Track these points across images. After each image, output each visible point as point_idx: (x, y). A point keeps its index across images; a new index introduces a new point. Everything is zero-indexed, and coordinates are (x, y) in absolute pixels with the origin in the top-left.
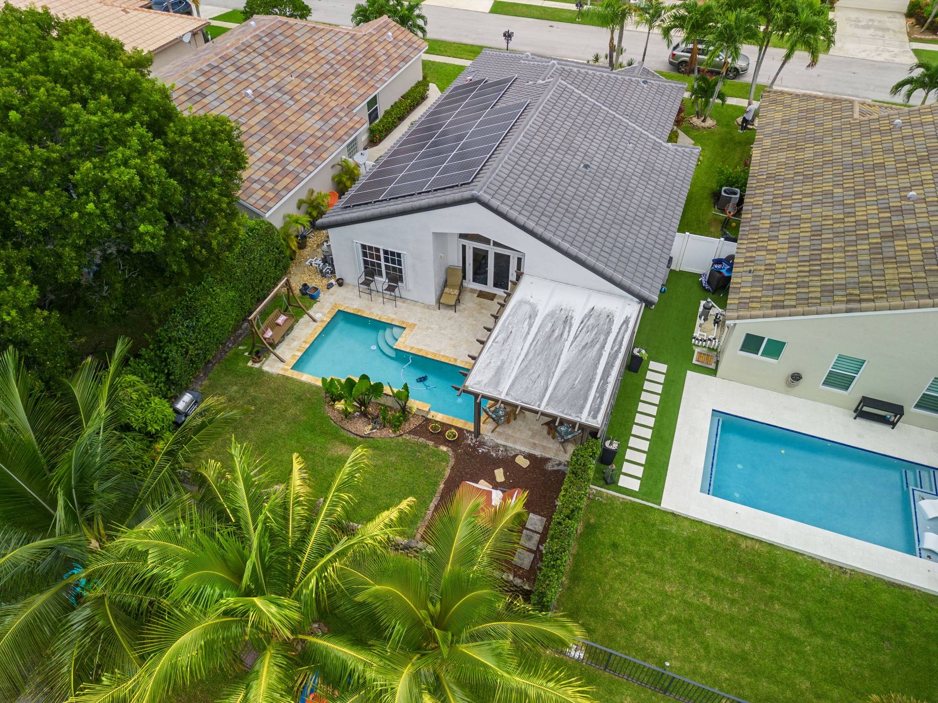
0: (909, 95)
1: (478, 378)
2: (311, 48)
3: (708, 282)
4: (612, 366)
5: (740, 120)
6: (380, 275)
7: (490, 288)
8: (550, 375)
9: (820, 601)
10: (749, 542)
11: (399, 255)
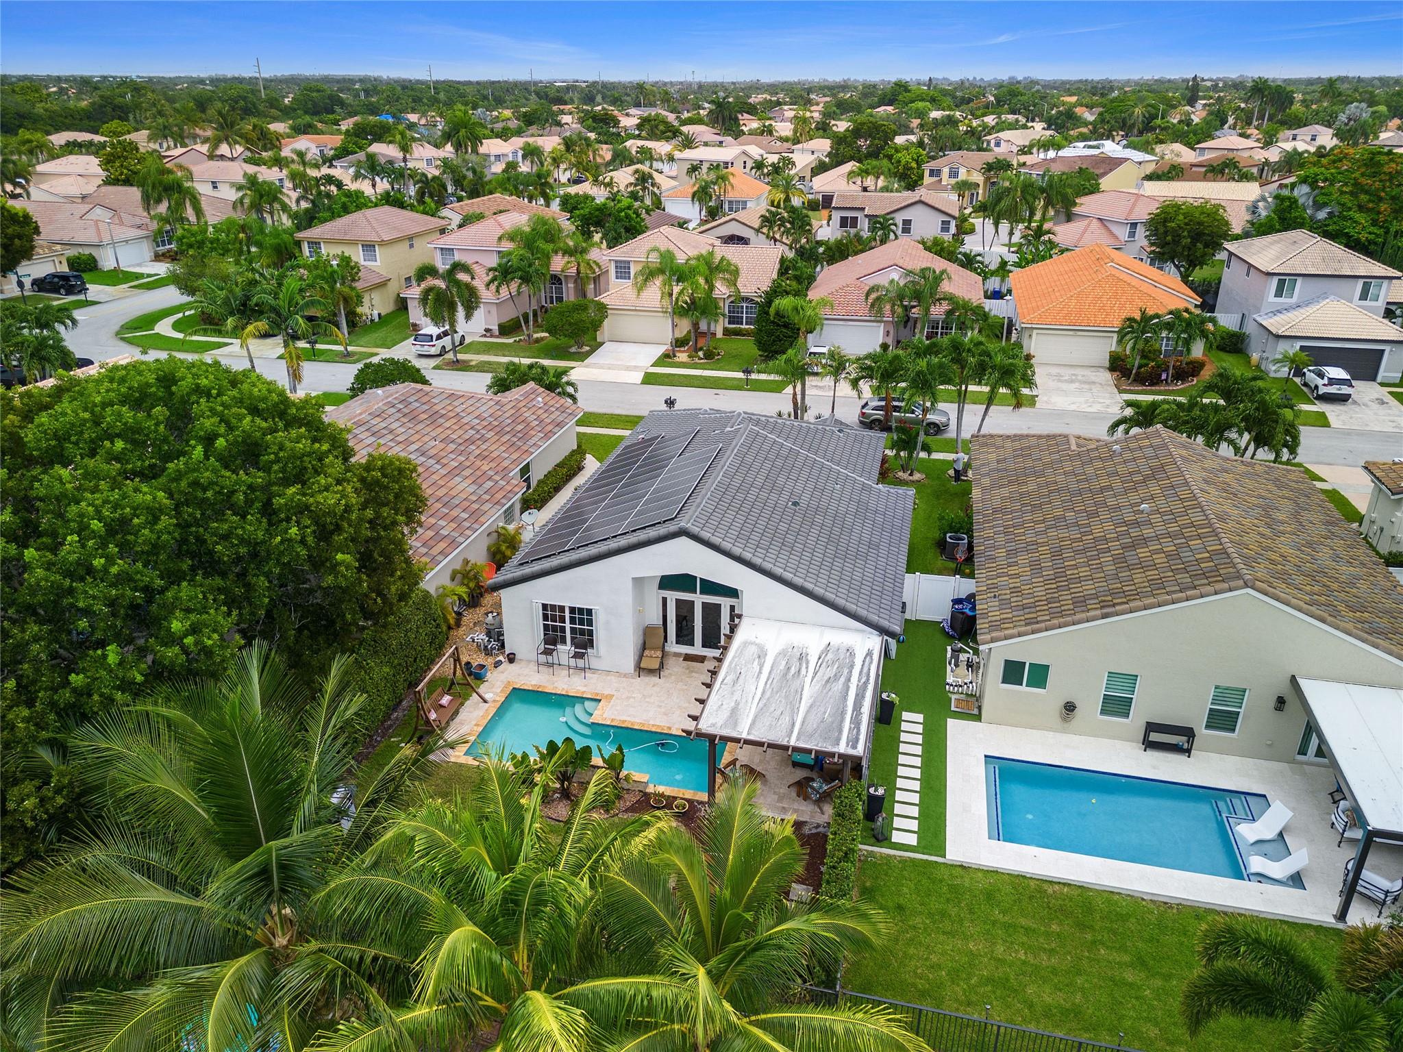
0: (1127, 432)
1: (712, 721)
2: (452, 414)
3: (952, 627)
4: (863, 697)
5: (952, 472)
6: (564, 641)
7: (697, 649)
8: (794, 711)
9: (1151, 941)
10: (1057, 887)
11: (589, 612)
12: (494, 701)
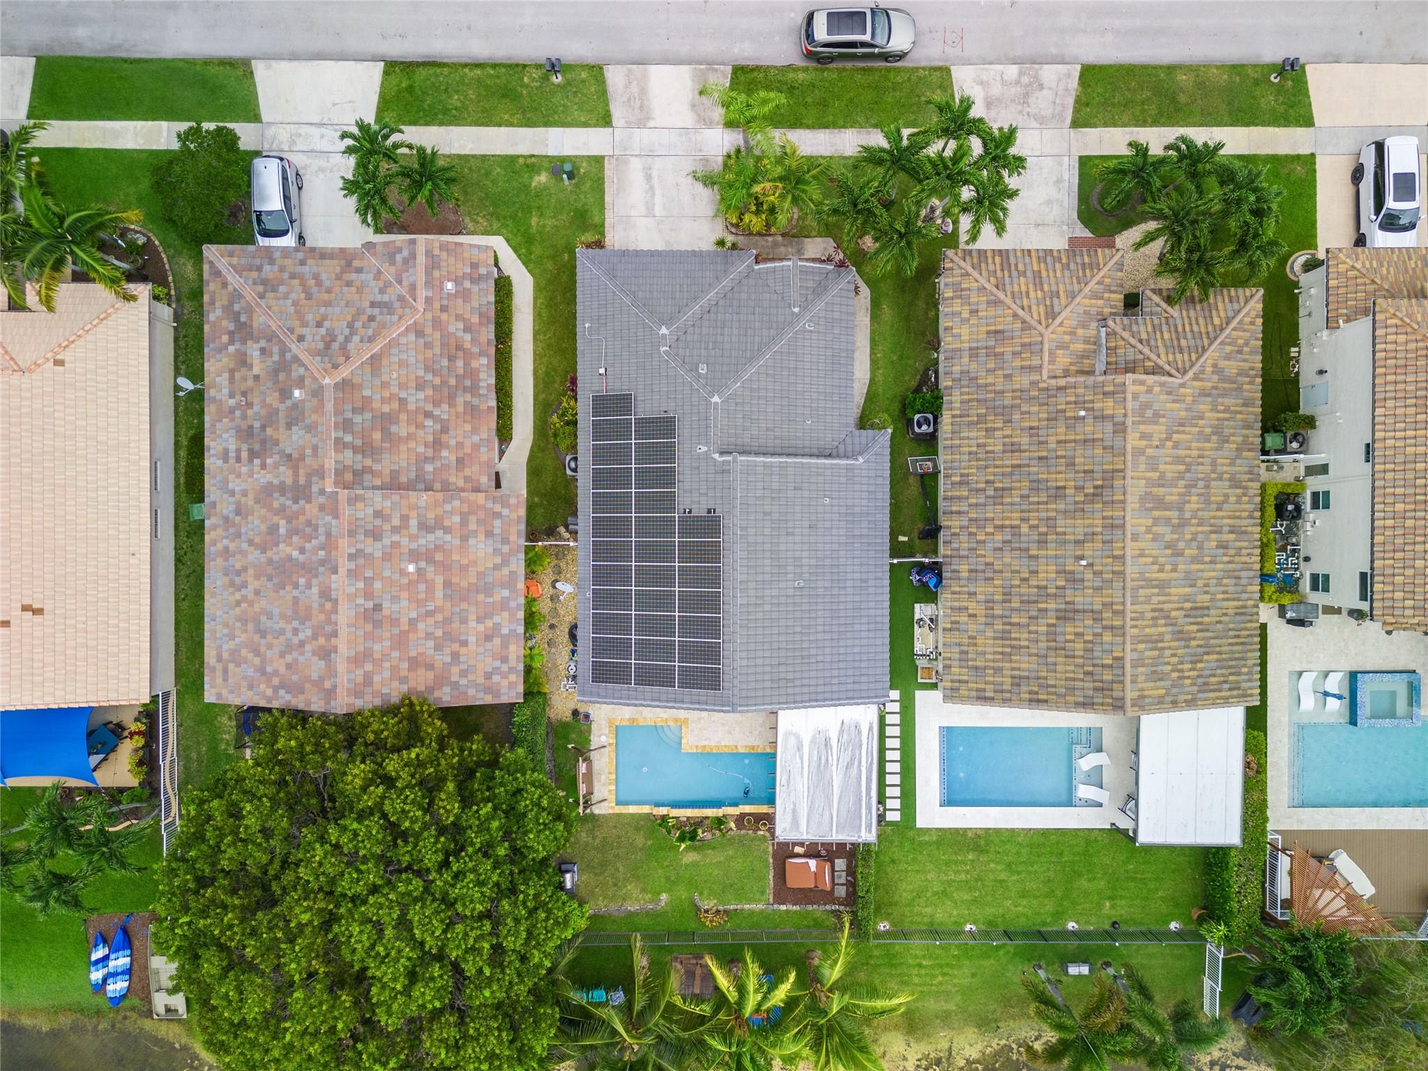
9: (1016, 854)
10: (974, 832)
12: (610, 744)
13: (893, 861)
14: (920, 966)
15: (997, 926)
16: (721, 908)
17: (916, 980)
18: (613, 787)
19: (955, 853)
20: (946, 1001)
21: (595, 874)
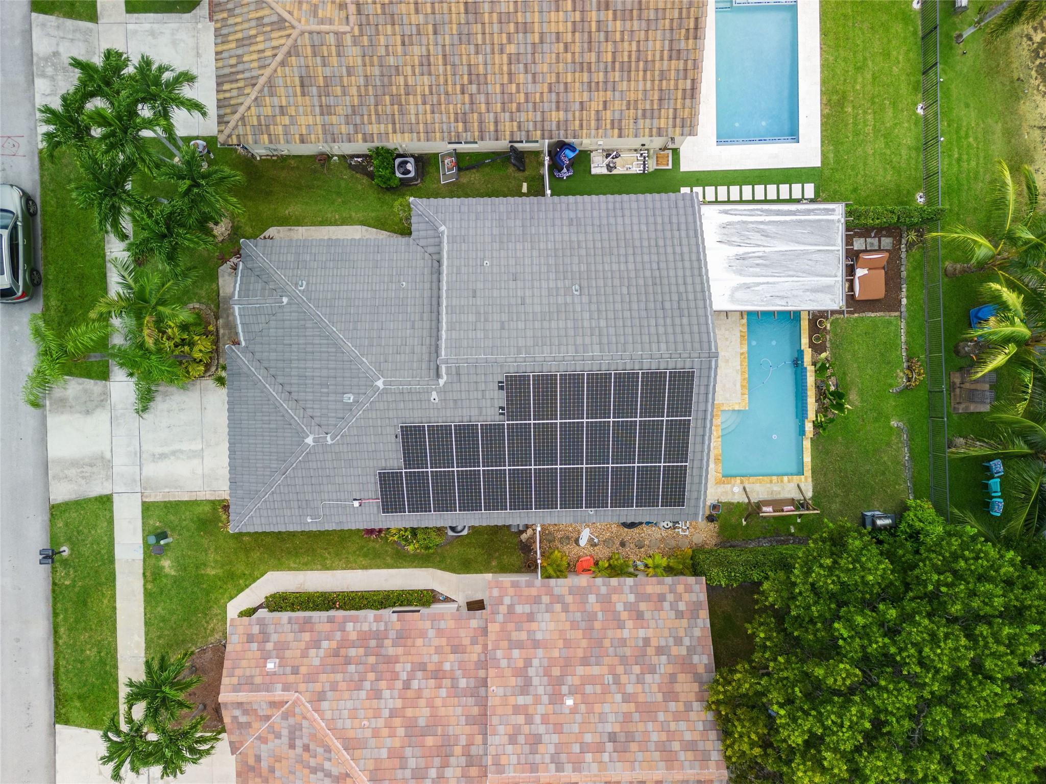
9: (846, 62)
12: (742, 482)
13: (855, 190)
14: (959, 160)
15: (918, 82)
16: (905, 365)
17: (973, 164)
18: (786, 478)
19: (846, 125)
20: (993, 133)
21: (873, 493)
